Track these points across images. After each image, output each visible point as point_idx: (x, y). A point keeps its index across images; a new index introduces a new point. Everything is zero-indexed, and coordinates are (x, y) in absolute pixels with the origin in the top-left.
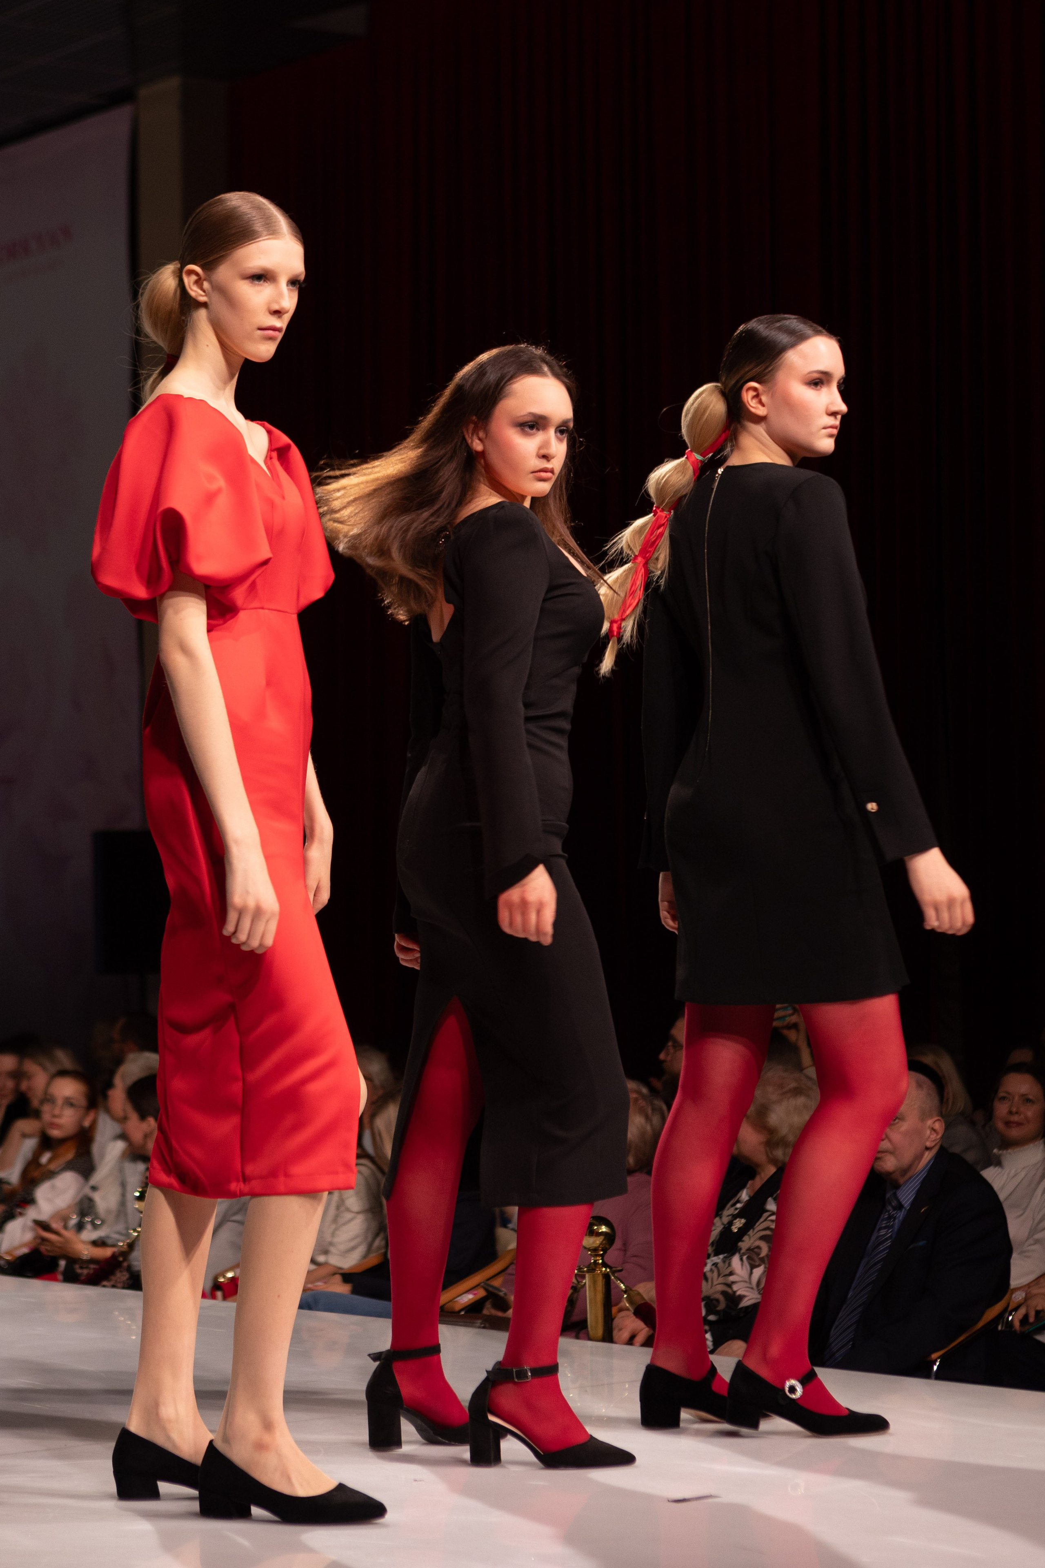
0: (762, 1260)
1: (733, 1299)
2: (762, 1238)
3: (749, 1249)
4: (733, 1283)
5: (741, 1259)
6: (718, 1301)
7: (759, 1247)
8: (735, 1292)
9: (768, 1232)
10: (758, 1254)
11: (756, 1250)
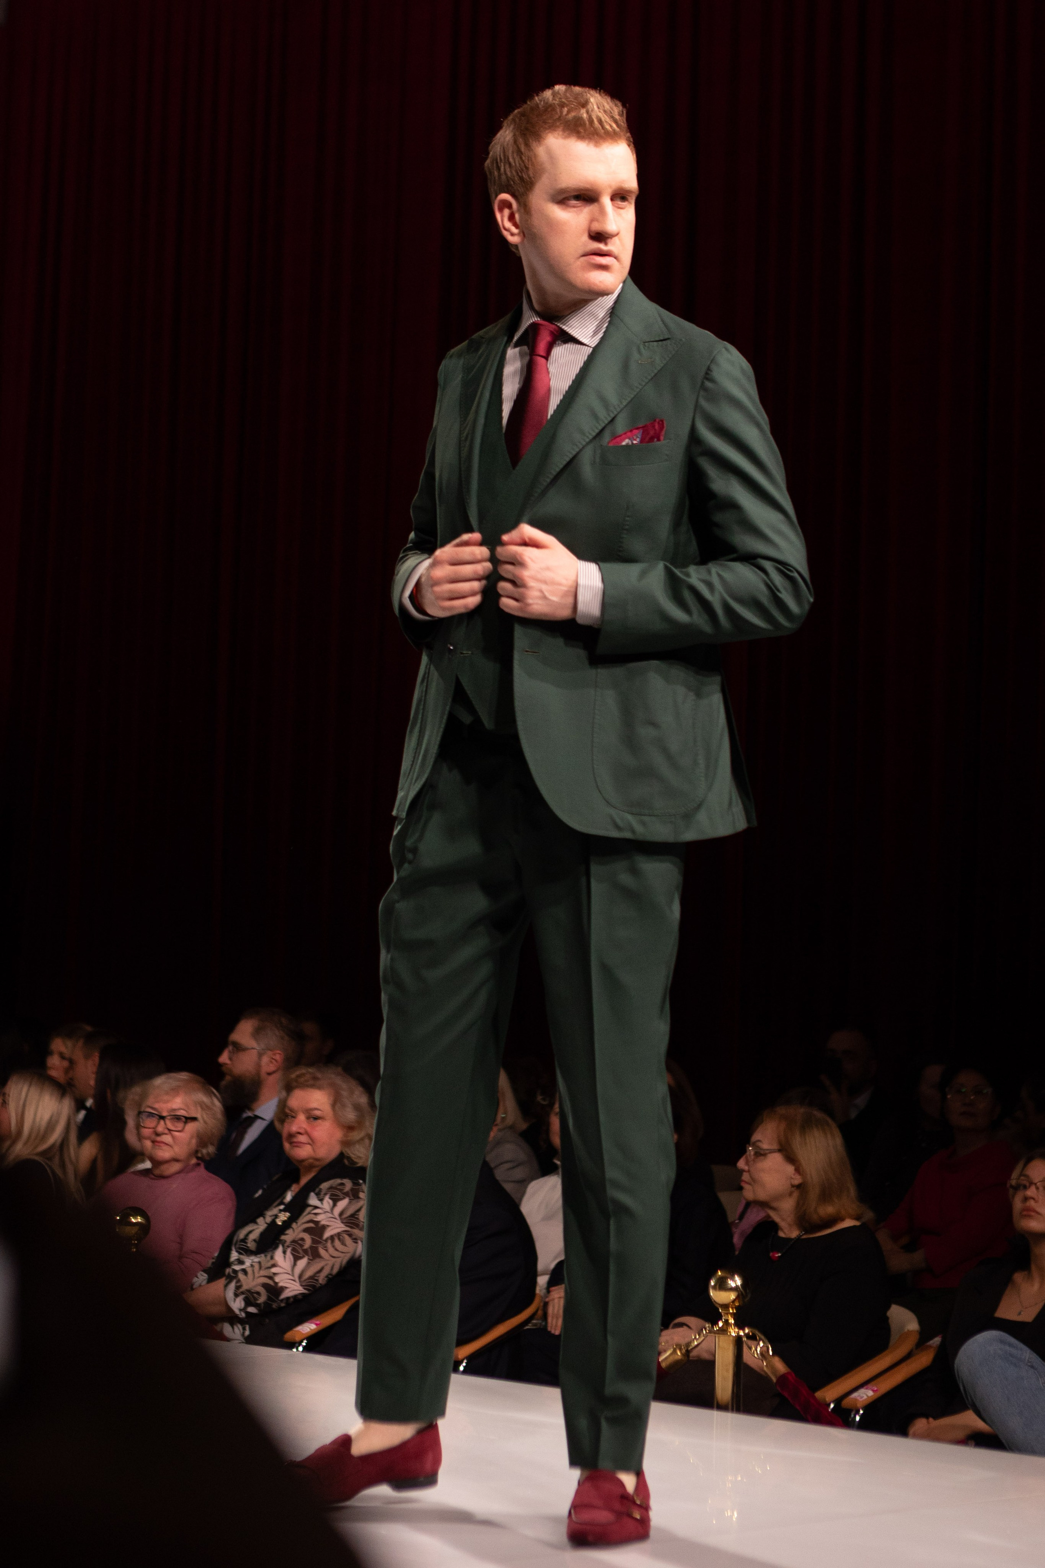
0: (306, 1252)
1: (274, 1290)
2: (306, 1230)
3: (294, 1241)
4: (275, 1274)
5: (284, 1252)
6: (258, 1293)
7: (303, 1239)
8: (276, 1283)
9: (311, 1225)
10: (301, 1246)
11: (300, 1242)
